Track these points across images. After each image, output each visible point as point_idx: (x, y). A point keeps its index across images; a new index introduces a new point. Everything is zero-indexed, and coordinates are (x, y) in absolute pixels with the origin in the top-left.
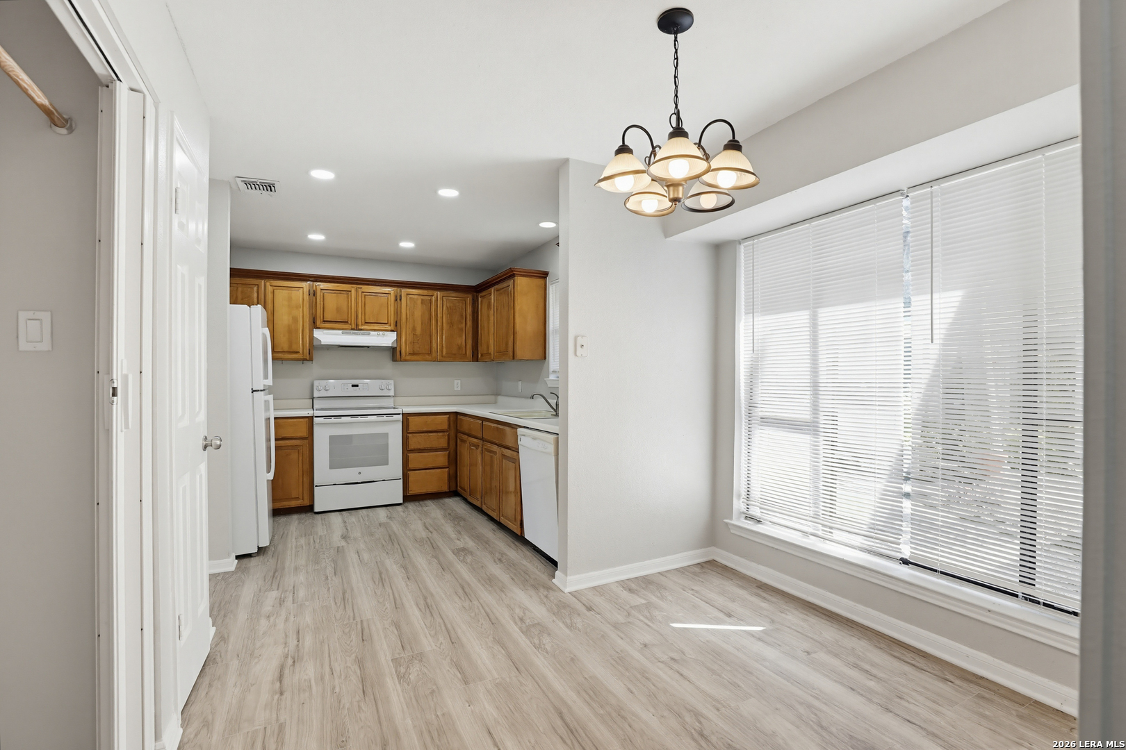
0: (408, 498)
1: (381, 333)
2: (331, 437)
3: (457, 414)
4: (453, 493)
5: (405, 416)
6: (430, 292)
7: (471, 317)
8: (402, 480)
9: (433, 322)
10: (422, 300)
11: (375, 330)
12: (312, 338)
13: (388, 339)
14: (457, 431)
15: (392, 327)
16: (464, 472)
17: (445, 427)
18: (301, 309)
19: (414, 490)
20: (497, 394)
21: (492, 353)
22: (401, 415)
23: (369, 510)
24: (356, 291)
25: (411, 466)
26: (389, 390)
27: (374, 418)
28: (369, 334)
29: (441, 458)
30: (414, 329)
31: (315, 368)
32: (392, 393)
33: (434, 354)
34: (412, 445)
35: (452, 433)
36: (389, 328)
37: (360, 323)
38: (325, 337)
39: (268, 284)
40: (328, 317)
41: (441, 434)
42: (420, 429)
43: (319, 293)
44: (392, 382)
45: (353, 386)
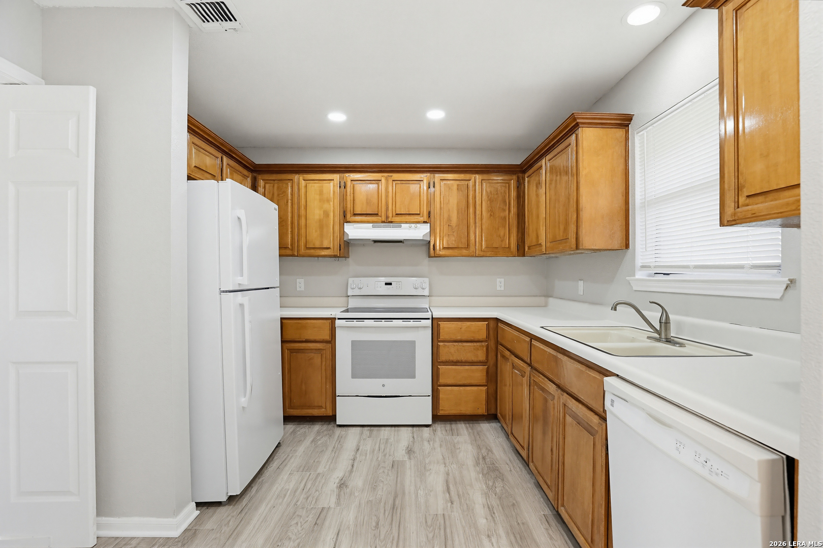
0: (437, 418)
1: (413, 225)
2: (353, 342)
3: (497, 320)
4: (492, 417)
5: (435, 322)
6: (467, 176)
7: (516, 203)
8: (431, 397)
9: (471, 210)
10: (458, 185)
11: (406, 223)
12: (342, 232)
13: (420, 232)
14: (497, 343)
15: (425, 218)
16: (506, 390)
17: (483, 335)
18: (332, 203)
19: (446, 408)
20: (547, 296)
21: (544, 244)
22: (430, 321)
23: (393, 428)
24: (387, 180)
25: (442, 381)
26: (423, 289)
27: (400, 322)
28: (401, 227)
29: (478, 374)
30: (449, 219)
31: (352, 264)
32: (426, 293)
33: (472, 248)
34: (443, 357)
35: (492, 344)
36: (422, 219)
37: (390, 215)
38: (354, 231)
39: (301, 178)
40: (358, 211)
41: (478, 344)
42: (454, 338)
43: (349, 184)
44: (427, 280)
45: (386, 284)
